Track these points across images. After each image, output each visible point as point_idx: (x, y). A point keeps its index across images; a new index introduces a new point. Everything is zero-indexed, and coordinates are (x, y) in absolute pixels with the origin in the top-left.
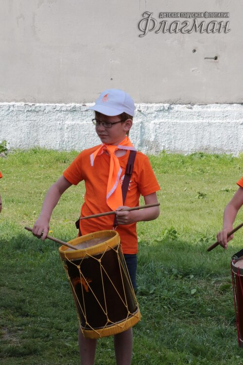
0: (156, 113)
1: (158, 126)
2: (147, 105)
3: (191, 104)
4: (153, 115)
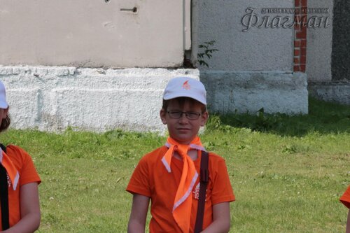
0: (58, 78)
1: (61, 95)
2: (46, 68)
3: (103, 67)
4: (55, 81)
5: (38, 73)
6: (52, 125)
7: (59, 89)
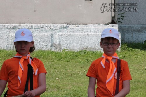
0: (59, 29)
1: (61, 36)
2: (54, 25)
3: (78, 24)
5: (51, 27)
6: (57, 48)
7: (60, 33)
